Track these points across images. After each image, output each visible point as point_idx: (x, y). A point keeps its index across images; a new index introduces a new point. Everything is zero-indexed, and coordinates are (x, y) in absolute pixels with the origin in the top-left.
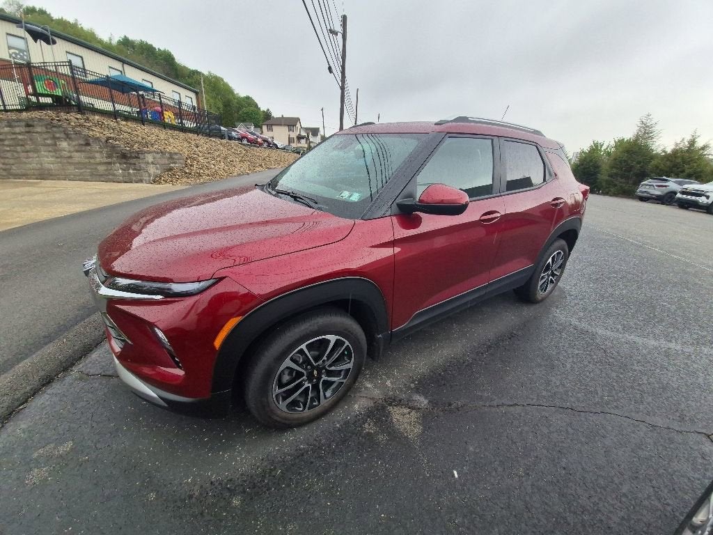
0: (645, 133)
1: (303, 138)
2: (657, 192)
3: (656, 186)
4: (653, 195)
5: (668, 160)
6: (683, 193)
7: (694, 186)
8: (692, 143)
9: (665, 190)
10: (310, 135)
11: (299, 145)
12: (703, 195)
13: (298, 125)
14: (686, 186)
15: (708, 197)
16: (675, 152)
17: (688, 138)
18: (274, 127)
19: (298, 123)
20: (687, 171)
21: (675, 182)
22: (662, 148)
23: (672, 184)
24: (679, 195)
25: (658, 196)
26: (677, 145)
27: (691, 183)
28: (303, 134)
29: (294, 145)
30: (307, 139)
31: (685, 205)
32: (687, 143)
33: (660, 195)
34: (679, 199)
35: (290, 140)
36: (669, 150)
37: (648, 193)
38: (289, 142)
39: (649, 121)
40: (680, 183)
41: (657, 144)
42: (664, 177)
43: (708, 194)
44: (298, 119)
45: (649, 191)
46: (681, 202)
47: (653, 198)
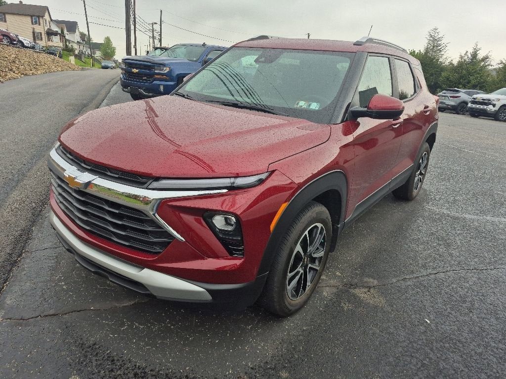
0: (434, 47)
1: (56, 34)
2: (452, 102)
3: (451, 97)
4: (448, 105)
5: (456, 72)
6: (474, 102)
7: (481, 96)
8: (474, 55)
9: (458, 101)
10: (65, 32)
11: (50, 43)
12: (490, 104)
13: (47, 16)
14: (475, 96)
15: (494, 105)
16: (461, 64)
17: (471, 51)
18: (8, 17)
19: (47, 14)
20: (473, 82)
21: (465, 93)
22: (449, 60)
23: (463, 95)
24: (470, 105)
25: (452, 106)
26: (461, 57)
27: (478, 93)
28: (55, 28)
29: (42, 43)
30: (62, 35)
31: (476, 114)
32: (470, 56)
33: (454, 106)
34: (471, 108)
35: (36, 36)
36: (455, 62)
37: (444, 103)
38: (34, 39)
39: (436, 35)
40: (469, 94)
41: (444, 57)
42: (456, 89)
43: (494, 103)
44: (46, 9)
45: (444, 101)
46: (472, 111)
47: (449, 109)
